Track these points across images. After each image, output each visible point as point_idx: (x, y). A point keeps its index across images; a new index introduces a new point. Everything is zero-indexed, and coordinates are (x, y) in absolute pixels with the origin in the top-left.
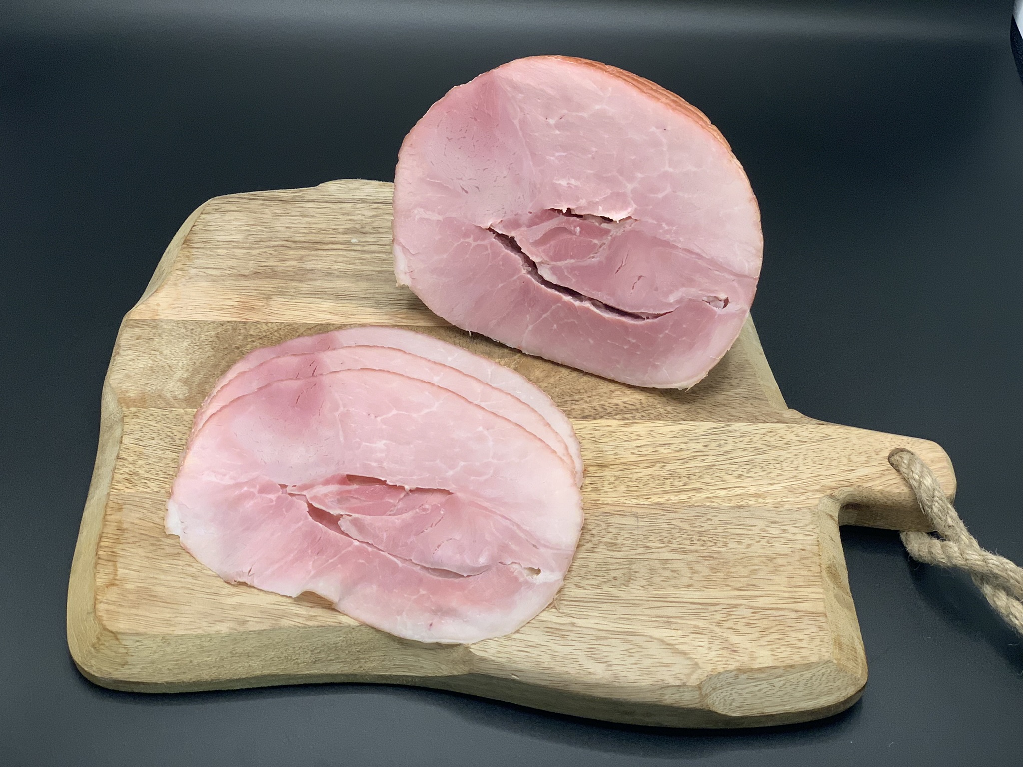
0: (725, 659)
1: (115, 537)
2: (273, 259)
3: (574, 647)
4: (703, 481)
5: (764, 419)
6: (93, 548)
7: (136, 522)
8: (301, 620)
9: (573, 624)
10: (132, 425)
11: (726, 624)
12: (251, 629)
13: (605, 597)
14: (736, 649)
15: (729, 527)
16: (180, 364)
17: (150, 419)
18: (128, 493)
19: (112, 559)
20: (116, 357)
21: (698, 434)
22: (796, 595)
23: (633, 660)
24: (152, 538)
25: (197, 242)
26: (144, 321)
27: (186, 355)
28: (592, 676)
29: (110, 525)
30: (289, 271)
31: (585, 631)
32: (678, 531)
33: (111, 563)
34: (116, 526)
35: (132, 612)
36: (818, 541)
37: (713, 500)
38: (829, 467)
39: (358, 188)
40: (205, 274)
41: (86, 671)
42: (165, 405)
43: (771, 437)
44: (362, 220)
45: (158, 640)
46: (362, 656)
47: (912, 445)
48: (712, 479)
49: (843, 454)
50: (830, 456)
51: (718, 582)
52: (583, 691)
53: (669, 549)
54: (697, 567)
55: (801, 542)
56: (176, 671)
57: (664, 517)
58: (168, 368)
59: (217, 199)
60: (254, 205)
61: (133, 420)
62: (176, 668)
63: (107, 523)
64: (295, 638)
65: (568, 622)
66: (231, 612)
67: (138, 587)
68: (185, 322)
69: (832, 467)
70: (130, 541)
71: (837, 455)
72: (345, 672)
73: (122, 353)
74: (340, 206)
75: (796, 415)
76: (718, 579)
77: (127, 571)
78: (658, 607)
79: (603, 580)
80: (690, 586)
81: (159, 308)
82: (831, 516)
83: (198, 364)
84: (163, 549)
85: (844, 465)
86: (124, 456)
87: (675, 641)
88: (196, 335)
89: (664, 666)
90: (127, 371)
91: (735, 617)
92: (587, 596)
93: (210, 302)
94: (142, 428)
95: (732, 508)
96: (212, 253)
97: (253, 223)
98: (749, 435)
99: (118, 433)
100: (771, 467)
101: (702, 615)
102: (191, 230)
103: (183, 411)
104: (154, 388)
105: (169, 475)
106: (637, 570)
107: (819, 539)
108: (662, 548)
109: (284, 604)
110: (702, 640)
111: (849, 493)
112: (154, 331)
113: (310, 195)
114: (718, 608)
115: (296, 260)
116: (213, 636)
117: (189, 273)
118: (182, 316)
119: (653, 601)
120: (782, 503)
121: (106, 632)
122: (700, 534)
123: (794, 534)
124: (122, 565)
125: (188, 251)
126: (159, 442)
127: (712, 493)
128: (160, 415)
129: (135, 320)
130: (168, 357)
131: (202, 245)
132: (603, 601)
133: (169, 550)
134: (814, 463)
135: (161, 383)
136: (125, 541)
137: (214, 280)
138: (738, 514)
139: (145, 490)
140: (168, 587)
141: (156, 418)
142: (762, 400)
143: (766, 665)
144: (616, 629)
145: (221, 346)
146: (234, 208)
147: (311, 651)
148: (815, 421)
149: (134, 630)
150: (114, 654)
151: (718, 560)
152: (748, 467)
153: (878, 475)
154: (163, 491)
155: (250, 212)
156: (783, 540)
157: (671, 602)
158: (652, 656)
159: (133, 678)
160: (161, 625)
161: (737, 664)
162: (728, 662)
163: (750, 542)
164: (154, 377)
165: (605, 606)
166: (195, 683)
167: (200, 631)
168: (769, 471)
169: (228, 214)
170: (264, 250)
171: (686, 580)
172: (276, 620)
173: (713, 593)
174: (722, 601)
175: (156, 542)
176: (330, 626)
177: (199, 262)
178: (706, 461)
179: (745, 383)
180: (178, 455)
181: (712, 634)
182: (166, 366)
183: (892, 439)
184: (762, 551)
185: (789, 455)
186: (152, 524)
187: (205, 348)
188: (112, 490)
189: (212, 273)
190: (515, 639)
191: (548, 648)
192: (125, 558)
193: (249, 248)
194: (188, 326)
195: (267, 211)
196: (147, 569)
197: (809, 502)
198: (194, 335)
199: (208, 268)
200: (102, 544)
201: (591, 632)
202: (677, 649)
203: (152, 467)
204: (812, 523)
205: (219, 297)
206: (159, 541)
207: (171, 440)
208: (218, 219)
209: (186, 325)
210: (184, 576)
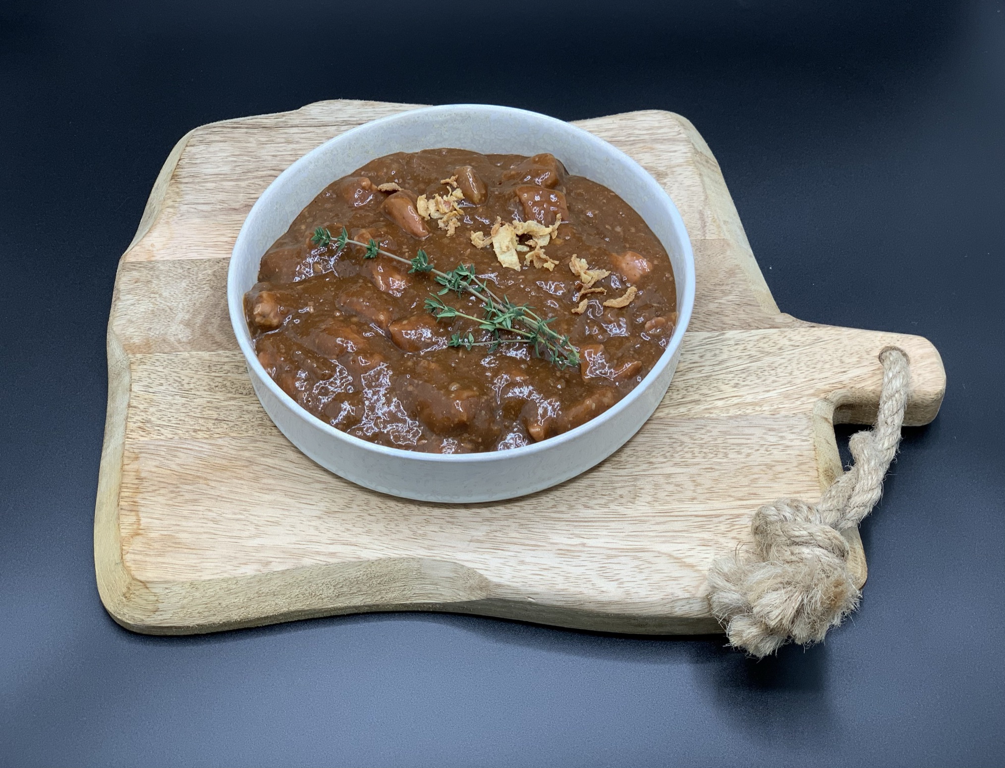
1: (135, 486)
3: (586, 568)
4: (700, 392)
5: (757, 325)
6: (114, 498)
7: (153, 470)
8: (322, 558)
9: (584, 545)
10: (140, 372)
12: (275, 570)
13: (615, 516)
15: (728, 437)
16: (181, 306)
17: (156, 364)
18: (143, 441)
19: (135, 508)
20: (117, 302)
21: (694, 345)
23: (643, 576)
24: (171, 485)
25: (184, 177)
26: (140, 263)
27: (185, 297)
28: (604, 594)
29: (129, 475)
31: (596, 550)
32: (679, 444)
33: (133, 513)
34: (134, 475)
35: (158, 560)
36: (815, 446)
37: (712, 411)
38: (822, 370)
39: (340, 110)
40: (196, 210)
41: (118, 619)
42: (169, 349)
43: (764, 343)
45: (187, 586)
46: (383, 588)
47: (903, 341)
48: (710, 389)
49: (835, 356)
50: (822, 359)
51: (721, 494)
52: (597, 610)
53: (671, 463)
54: (699, 480)
55: (797, 448)
56: (206, 614)
57: (665, 432)
58: (169, 311)
59: (200, 130)
60: (239, 133)
61: (140, 367)
62: (204, 612)
63: (125, 473)
64: (317, 575)
65: (578, 543)
66: (254, 554)
67: (162, 535)
68: (181, 262)
69: (825, 370)
70: (150, 489)
71: (830, 357)
72: (367, 603)
73: (122, 298)
74: (324, 130)
75: (788, 318)
76: (721, 491)
77: (150, 520)
78: (664, 523)
79: (610, 499)
80: (694, 499)
81: (154, 249)
82: (826, 419)
83: (198, 304)
84: (182, 495)
85: (837, 367)
86: (135, 404)
87: (682, 555)
88: (193, 275)
89: (673, 580)
90: (129, 317)
91: (736, 527)
92: (595, 516)
93: (204, 240)
94: (150, 374)
95: (731, 418)
96: (201, 188)
97: (239, 153)
98: (743, 342)
99: (126, 380)
100: (766, 373)
101: (707, 527)
102: (178, 165)
103: (188, 355)
105: (180, 420)
106: (642, 487)
107: (816, 444)
108: (664, 462)
109: (304, 543)
110: (708, 552)
111: (843, 395)
112: (151, 273)
113: (293, 119)
114: (721, 519)
116: (239, 579)
117: (180, 210)
118: (178, 255)
119: (658, 516)
120: (778, 410)
121: (135, 582)
122: (701, 446)
123: (792, 440)
124: (144, 515)
125: (177, 187)
126: (168, 387)
127: (710, 404)
128: (166, 360)
129: (132, 263)
130: (167, 299)
131: (190, 180)
132: (611, 519)
133: (188, 496)
134: (807, 367)
135: (164, 327)
136: (144, 490)
137: (206, 215)
138: (736, 424)
139: (159, 437)
140: (192, 533)
141: (162, 363)
142: (754, 306)
144: (625, 547)
145: (219, 285)
146: (217, 138)
147: (334, 586)
148: (807, 324)
149: (162, 578)
150: (145, 602)
151: (719, 472)
152: (744, 375)
153: (869, 375)
154: (177, 437)
155: (235, 142)
156: (781, 447)
157: (676, 516)
158: (661, 571)
159: (163, 623)
160: (188, 571)
163: (750, 451)
164: (157, 320)
165: (613, 525)
166: (225, 624)
167: (226, 575)
168: (764, 378)
169: (214, 144)
170: (252, 181)
171: (690, 494)
172: (298, 559)
173: (717, 504)
174: (725, 512)
175: (175, 489)
176: (350, 562)
177: (189, 198)
178: (703, 372)
179: (737, 289)
180: (188, 400)
181: (717, 545)
182: (167, 309)
183: (882, 337)
184: (761, 459)
185: (783, 361)
186: (169, 472)
187: (204, 288)
188: (127, 439)
189: (203, 209)
190: (529, 563)
191: (561, 570)
192: (147, 507)
193: (237, 180)
194: (185, 266)
195: (251, 139)
196: (169, 517)
197: (804, 406)
198: (191, 275)
199: (198, 204)
200: (123, 494)
201: (601, 551)
202: (684, 562)
203: (164, 413)
204: (808, 428)
205: (212, 233)
206: (178, 488)
207: (179, 384)
208: (203, 152)
209: (183, 265)
210: (205, 521)
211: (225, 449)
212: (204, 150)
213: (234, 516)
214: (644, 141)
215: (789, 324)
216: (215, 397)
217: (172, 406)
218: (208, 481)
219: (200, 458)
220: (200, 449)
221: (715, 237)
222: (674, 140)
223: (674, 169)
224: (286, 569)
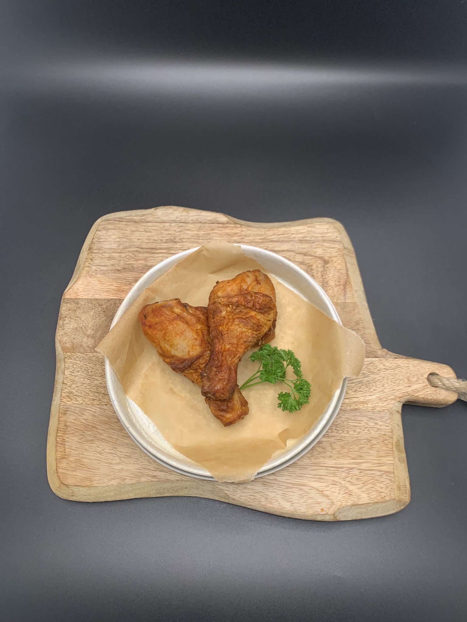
0: (347, 499)
1: (64, 430)
2: (132, 260)
3: (276, 493)
5: (368, 356)
6: (54, 436)
7: (73, 421)
8: (150, 478)
9: (276, 480)
10: (69, 363)
11: (348, 479)
12: (127, 483)
14: (351, 493)
15: (350, 421)
16: (90, 326)
17: (77, 360)
18: (69, 404)
19: (63, 443)
20: (60, 321)
22: (380, 462)
23: (303, 500)
24: (81, 431)
25: (95, 250)
26: (71, 299)
27: (92, 320)
28: (284, 509)
29: (61, 423)
30: (140, 267)
31: (281, 484)
33: (62, 446)
34: (64, 424)
35: (73, 474)
36: (392, 430)
38: (398, 385)
39: (172, 213)
40: (99, 270)
42: (83, 351)
43: (371, 366)
44: (174, 234)
47: (439, 370)
49: (406, 376)
50: (399, 378)
51: (344, 455)
54: (335, 446)
55: (383, 430)
61: (69, 360)
64: (148, 486)
65: (273, 478)
66: (118, 474)
67: (76, 459)
68: (91, 300)
69: (400, 385)
70: (71, 432)
71: (403, 377)
73: (63, 319)
74: (164, 225)
75: (385, 352)
76: (344, 453)
77: (70, 450)
78: (315, 470)
80: (331, 457)
82: (398, 411)
83: (98, 326)
84: (86, 437)
85: (406, 383)
86: (65, 382)
87: (323, 490)
88: (97, 308)
89: (318, 504)
91: (351, 475)
93: (102, 287)
94: (73, 365)
95: (352, 410)
96: (102, 256)
97: (121, 237)
99: (63, 366)
100: (371, 385)
101: (336, 474)
102: (92, 242)
103: (92, 355)
104: (78, 341)
105: (87, 393)
107: (393, 428)
109: (142, 469)
110: (336, 488)
111: (408, 398)
112: (76, 305)
113: (149, 218)
114: (344, 470)
115: (143, 260)
116: (111, 486)
117: (92, 269)
118: (89, 296)
119: (313, 466)
120: (376, 407)
122: (336, 426)
123: (381, 426)
124: (68, 447)
125: (91, 255)
126: (82, 373)
128: (81, 357)
129: (68, 299)
130: (83, 322)
131: (98, 251)
133: (89, 438)
134: (392, 382)
135: (81, 338)
136: (68, 433)
137: (104, 273)
138: (354, 414)
139: (76, 402)
140: (89, 459)
141: (79, 359)
142: (367, 343)
143: (365, 502)
144: (295, 483)
145: (109, 314)
146: (112, 227)
147: (156, 490)
149: (75, 484)
150: (67, 492)
151: (344, 442)
152: (359, 385)
153: (422, 389)
154: (84, 403)
155: (120, 230)
156: (375, 429)
157: (322, 466)
158: (312, 498)
161: (352, 502)
162: (348, 501)
163: (360, 431)
164: (78, 334)
165: (290, 469)
167: (104, 484)
168: (369, 387)
169: (110, 230)
170: (127, 254)
171: (329, 454)
172: (139, 478)
173: (342, 461)
174: (345, 466)
175: (82, 433)
176: (163, 481)
177: (97, 262)
180: (91, 381)
181: (341, 485)
182: (83, 327)
183: (429, 367)
184: (365, 436)
185: (380, 378)
186: (80, 423)
187: (101, 316)
188: (61, 402)
189: (103, 269)
190: (249, 489)
191: (264, 494)
192: (69, 442)
193: (120, 253)
194: (93, 303)
195: (128, 229)
196: (79, 449)
197: (388, 406)
198: (95, 308)
199: (101, 266)
200: (59, 434)
201: (284, 484)
202: (324, 494)
203: (79, 388)
204: (390, 418)
205: (107, 284)
206: (84, 432)
207: (87, 372)
208: (104, 235)
209: (92, 302)
210: (96, 453)
211: (107, 412)
212: (105, 234)
213: (109, 451)
214: (319, 241)
215: (384, 356)
216: (103, 381)
217: (83, 384)
218: (98, 430)
219: (94, 416)
220: (95, 411)
221: (350, 301)
222: (335, 241)
223: (333, 259)
224: (133, 483)
